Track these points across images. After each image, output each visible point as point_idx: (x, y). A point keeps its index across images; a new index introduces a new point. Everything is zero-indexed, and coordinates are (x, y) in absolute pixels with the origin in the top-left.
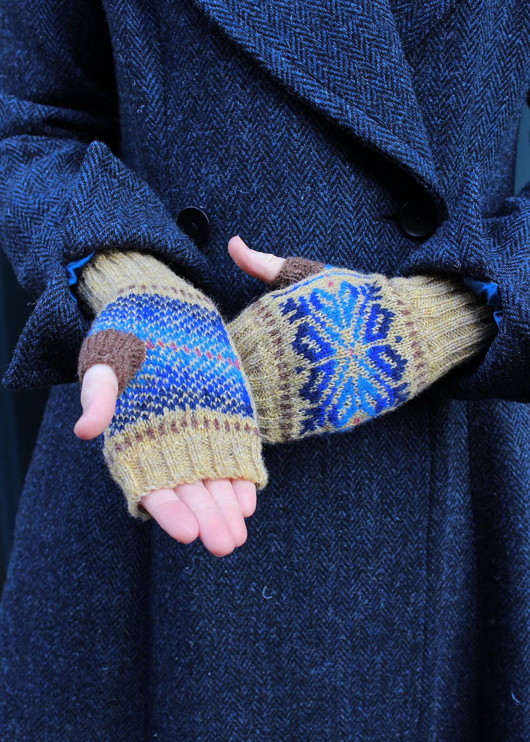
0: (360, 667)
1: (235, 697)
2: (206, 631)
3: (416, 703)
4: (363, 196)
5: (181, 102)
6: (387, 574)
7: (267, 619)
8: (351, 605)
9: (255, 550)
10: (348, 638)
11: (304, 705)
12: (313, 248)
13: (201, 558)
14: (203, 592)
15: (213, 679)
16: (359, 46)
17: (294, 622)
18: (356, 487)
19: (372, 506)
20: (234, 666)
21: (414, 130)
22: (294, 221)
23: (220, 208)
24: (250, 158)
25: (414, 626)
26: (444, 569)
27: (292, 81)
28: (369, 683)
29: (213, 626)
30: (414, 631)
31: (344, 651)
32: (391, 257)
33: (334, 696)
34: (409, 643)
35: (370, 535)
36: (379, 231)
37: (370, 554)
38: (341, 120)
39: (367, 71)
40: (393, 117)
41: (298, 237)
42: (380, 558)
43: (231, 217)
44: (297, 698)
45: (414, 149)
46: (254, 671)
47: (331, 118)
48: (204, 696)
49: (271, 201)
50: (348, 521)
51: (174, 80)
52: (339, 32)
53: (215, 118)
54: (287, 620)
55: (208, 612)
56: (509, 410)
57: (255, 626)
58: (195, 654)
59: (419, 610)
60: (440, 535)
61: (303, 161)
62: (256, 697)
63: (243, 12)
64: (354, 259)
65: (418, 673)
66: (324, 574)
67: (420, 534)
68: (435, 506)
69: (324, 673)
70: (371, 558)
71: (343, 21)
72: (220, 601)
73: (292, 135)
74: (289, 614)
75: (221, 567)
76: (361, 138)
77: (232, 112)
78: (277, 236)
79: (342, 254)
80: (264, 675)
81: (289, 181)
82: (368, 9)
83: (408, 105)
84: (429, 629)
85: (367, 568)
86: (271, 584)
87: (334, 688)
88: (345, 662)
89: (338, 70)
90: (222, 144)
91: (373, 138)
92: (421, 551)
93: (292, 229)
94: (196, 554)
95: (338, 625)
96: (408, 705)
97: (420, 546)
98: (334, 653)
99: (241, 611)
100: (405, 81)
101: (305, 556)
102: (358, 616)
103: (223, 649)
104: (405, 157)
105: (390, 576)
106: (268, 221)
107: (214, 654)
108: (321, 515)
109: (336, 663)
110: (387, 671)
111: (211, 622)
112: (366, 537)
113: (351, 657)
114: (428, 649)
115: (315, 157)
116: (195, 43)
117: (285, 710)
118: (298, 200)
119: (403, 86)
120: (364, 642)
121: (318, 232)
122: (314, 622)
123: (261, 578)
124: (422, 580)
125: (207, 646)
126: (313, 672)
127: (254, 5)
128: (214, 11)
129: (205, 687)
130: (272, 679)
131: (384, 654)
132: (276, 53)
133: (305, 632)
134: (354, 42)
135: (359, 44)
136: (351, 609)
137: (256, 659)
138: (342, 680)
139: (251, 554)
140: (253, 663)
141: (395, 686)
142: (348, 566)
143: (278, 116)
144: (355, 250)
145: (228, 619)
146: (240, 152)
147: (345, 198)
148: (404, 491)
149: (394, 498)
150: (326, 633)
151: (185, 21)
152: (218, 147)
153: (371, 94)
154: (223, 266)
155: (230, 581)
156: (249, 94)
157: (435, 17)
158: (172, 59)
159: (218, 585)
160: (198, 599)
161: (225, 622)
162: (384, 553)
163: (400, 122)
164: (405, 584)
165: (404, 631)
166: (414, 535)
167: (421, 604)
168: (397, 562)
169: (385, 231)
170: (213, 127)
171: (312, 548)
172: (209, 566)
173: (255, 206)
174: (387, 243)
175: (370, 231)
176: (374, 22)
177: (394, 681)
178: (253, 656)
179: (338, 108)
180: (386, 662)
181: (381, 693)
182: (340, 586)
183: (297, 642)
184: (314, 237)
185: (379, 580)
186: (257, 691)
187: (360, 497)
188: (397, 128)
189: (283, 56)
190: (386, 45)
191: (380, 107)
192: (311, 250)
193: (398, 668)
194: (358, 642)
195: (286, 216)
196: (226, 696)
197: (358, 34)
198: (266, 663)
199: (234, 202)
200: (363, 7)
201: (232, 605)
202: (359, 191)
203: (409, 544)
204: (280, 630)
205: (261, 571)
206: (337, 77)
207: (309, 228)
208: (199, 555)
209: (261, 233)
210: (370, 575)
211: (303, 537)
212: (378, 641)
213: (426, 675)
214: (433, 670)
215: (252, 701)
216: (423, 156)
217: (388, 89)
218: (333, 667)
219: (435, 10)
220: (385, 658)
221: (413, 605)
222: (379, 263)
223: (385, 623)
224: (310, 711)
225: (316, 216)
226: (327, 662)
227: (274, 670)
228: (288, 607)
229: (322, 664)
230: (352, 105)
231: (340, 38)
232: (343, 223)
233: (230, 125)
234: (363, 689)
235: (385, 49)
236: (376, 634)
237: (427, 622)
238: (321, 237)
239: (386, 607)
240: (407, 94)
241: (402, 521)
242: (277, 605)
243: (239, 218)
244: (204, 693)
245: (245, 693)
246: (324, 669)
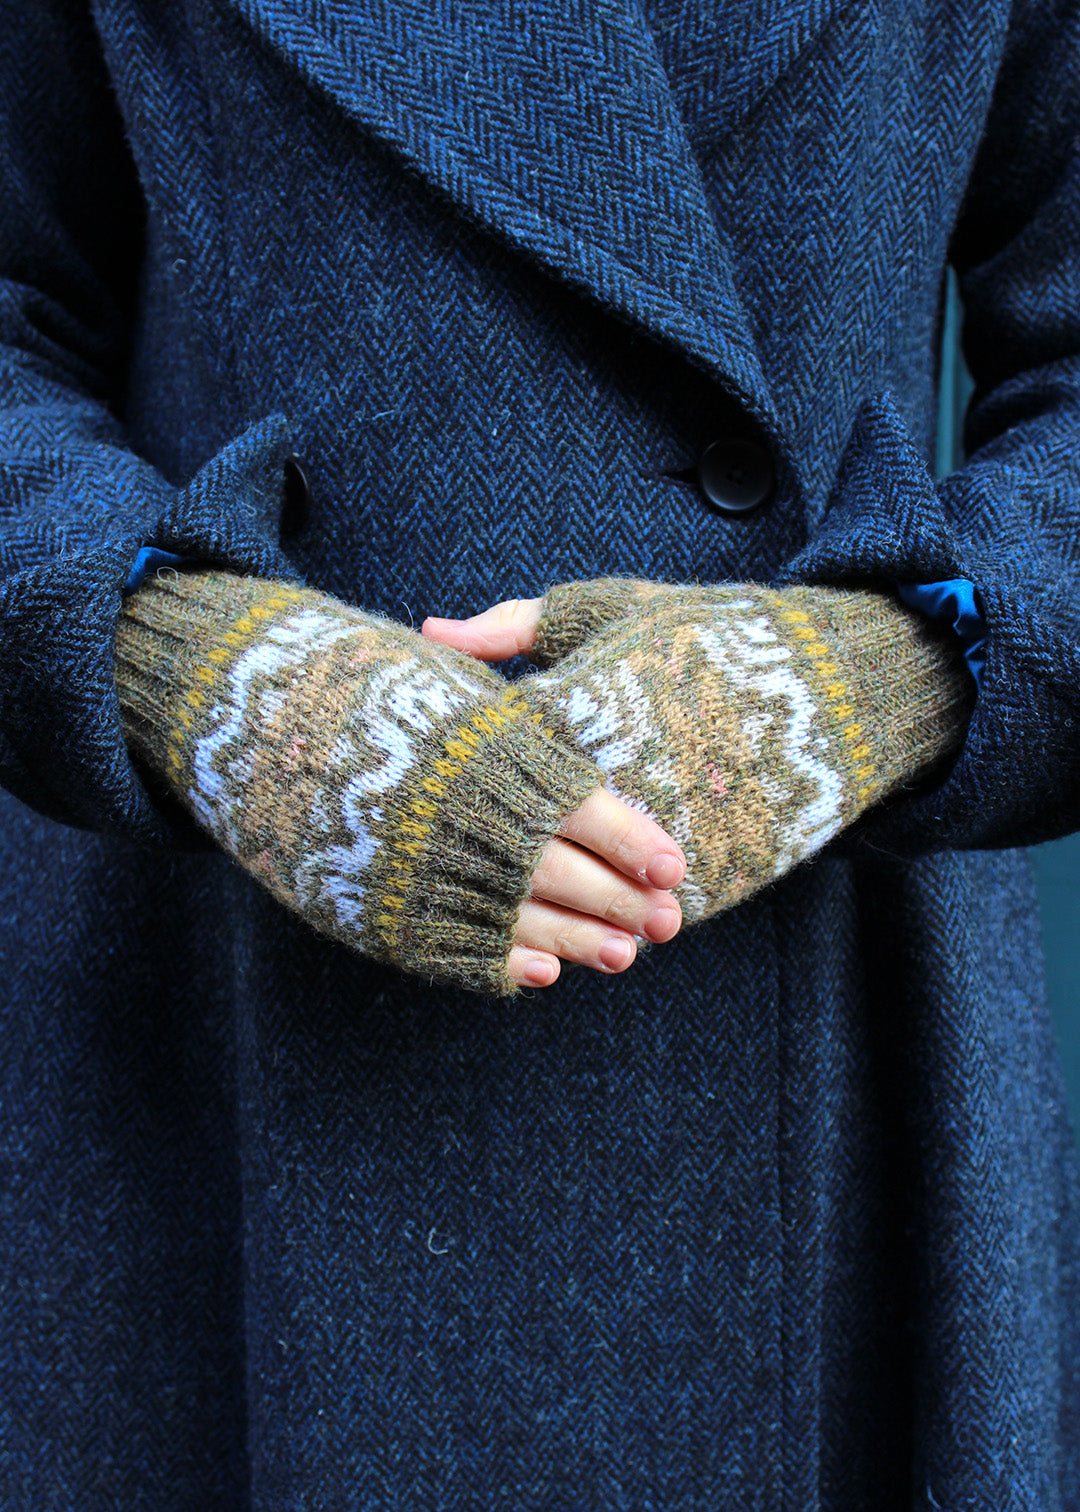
0: (643, 1411)
1: (375, 1465)
2: (311, 1321)
3: (772, 1502)
4: (617, 428)
5: (255, 249)
6: (693, 1214)
7: (440, 1297)
8: (618, 1274)
9: (410, 1152)
10: (614, 1347)
11: (525, 1490)
12: (517, 532)
13: (300, 1168)
14: (304, 1238)
15: (329, 1423)
16: (600, 129)
17: (496, 1307)
18: (618, 1023)
19: (653, 1066)
20: (372, 1398)
21: (714, 290)
22: (478, 478)
23: (331, 456)
24: (388, 355)
25: (759, 1330)
26: (818, 1209)
27: (469, 196)
28: (666, 1448)
29: (328, 1310)
30: (761, 1340)
31: (607, 1376)
32: (679, 549)
33: (590, 1474)
34: (750, 1366)
35: (652, 1126)
36: (655, 500)
37: (655, 1168)
38: (567, 270)
39: (617, 176)
40: (670, 264)
41: (487, 510)
42: (676, 1180)
43: (354, 471)
44: (510, 1473)
45: (715, 326)
46: (416, 1410)
47: (546, 265)
48: (311, 1459)
49: (433, 438)
50: (603, 1094)
51: (240, 208)
52: (560, 103)
53: (320, 279)
54: (481, 1301)
55: (316, 1281)
56: (938, 880)
57: (415, 1314)
58: (291, 1368)
59: (767, 1297)
60: (806, 1136)
61: (494, 359)
62: (422, 1468)
63: (373, 65)
64: (601, 554)
65: (773, 1435)
66: (556, 1206)
67: (763, 1131)
68: (792, 1074)
69: (566, 1420)
70: (657, 1177)
71: (568, 81)
72: (341, 1259)
73: (470, 308)
74: (484, 1288)
75: (341, 1185)
76: (607, 304)
77: (352, 265)
78: (445, 507)
79: (576, 543)
80: (437, 1420)
81: (466, 399)
82: (617, 58)
83: (699, 242)
84: (792, 1338)
85: (649, 1198)
86: (445, 1223)
87: (589, 1456)
88: (611, 1400)
89: (558, 175)
90: (333, 328)
91: (630, 303)
92: (767, 1170)
93: (476, 493)
94: (289, 1159)
95: (592, 1318)
96: (754, 1504)
97: (764, 1157)
98: (584, 1378)
99: (384, 1281)
100: (692, 196)
101: (513, 1164)
102: (635, 1301)
103: (347, 1360)
104: (695, 341)
105: (700, 1217)
106: (427, 480)
107: (329, 1370)
108: (544, 1079)
109: (590, 1400)
110: (707, 1428)
111: (323, 1303)
112: (644, 1131)
113: (623, 1388)
114: (793, 1383)
115: (517, 351)
116: (278, 132)
117: (485, 1498)
118: (486, 438)
119: (689, 204)
120: (650, 1359)
121: (526, 500)
122: (537, 1309)
123: (425, 1211)
124: (771, 1232)
125: (315, 1353)
126: (540, 1417)
127: (393, 52)
128: (315, 65)
129: (312, 1439)
130: (454, 1430)
131: (695, 1387)
132: (437, 143)
133: (521, 1328)
134: (590, 121)
135: (600, 122)
136: (617, 1284)
137: (418, 1384)
138: (605, 1439)
139: (403, 1160)
140: (413, 1392)
141: (725, 1460)
142: (607, 1191)
143: (441, 271)
144: (602, 535)
145: (357, 1298)
146: (369, 343)
147: (581, 432)
148: (722, 1038)
149: (702, 1052)
150: (566, 1335)
151: (258, 92)
152: (326, 334)
153: (626, 219)
154: (338, 572)
155: (361, 1215)
156: (383, 231)
157: (761, 81)
158: (234, 167)
159: (334, 1223)
160: (296, 1253)
161: (352, 1303)
162: (686, 1168)
163: (685, 275)
164: (735, 1237)
165: (736, 1339)
166: (748, 1132)
167: (772, 1284)
168: (713, 1191)
169: (668, 499)
170: (316, 297)
171: (528, 1148)
172: (317, 1184)
173: (401, 450)
174: (671, 523)
175: (634, 499)
176: (629, 82)
177: (722, 1449)
178: (413, 1378)
179: (560, 247)
180: (700, 1405)
181: (693, 1474)
182: (592, 1232)
183: (503, 1351)
184: (519, 509)
185: (676, 1227)
186: (423, 1455)
187: (627, 1044)
188: (678, 285)
189: (452, 148)
190: (653, 126)
191: (644, 244)
192: (513, 536)
193: (727, 1421)
194: (636, 1357)
195: (463, 468)
196: (358, 1461)
197: (598, 107)
198: (441, 1395)
199: (359, 442)
200: (606, 53)
201: (366, 1266)
202: (609, 419)
203: (739, 1151)
204: (467, 1322)
205: (424, 1195)
206: (557, 188)
207: (509, 492)
208: (296, 1160)
209: (414, 501)
210: (655, 1212)
211: (508, 1125)
212: (681, 1357)
213: (791, 1439)
214: (806, 1430)
215: (413, 1476)
216: (734, 341)
217: (658, 210)
218: (584, 1408)
219: (760, 69)
220: (698, 1396)
221: (754, 1283)
222: (653, 564)
223: (694, 1319)
224: (538, 1504)
225: (524, 468)
226: (571, 1397)
227: (457, 1409)
228: (481, 1275)
229: (562, 1403)
230: (588, 241)
231: (562, 114)
232: (578, 483)
233: (350, 288)
234: (652, 1461)
235: (651, 134)
236: (675, 1342)
237: (786, 1324)
238: (533, 510)
239: (696, 1285)
240: (697, 222)
241: (722, 1103)
242: (459, 1270)
243: (369, 473)
244: (311, 1452)
245: (398, 1457)
246: (566, 1413)
